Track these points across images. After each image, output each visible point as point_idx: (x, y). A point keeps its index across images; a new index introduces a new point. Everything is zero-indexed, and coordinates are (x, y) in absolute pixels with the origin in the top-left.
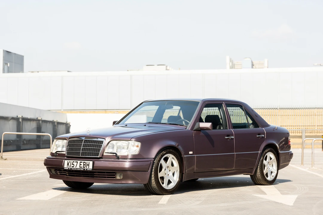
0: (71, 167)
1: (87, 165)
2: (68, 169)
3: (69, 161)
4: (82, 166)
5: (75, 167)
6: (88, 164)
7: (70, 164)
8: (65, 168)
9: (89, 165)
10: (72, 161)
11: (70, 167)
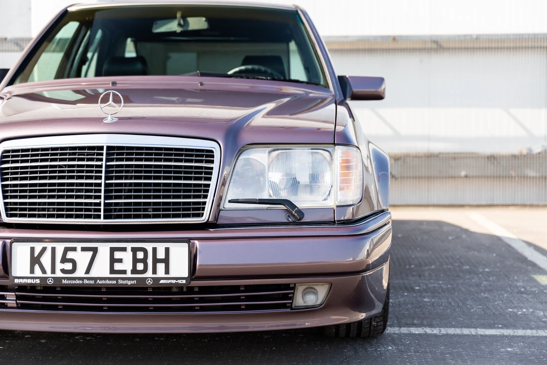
1: (156, 261)
2: (38, 281)
3: (38, 247)
5: (80, 272)
6: (161, 255)
7: (46, 260)
8: (16, 281)
9: (166, 261)
11: (49, 274)
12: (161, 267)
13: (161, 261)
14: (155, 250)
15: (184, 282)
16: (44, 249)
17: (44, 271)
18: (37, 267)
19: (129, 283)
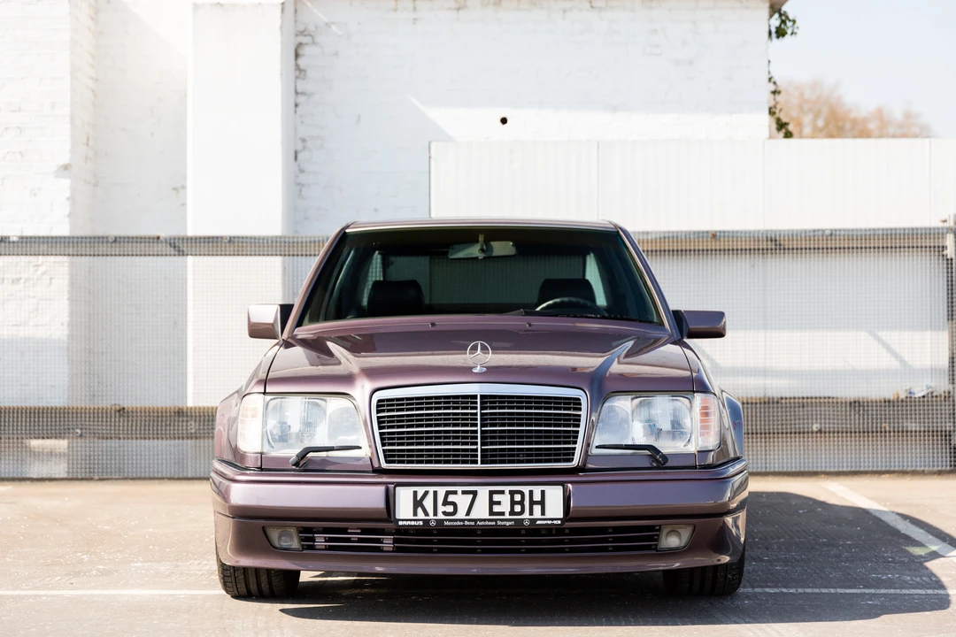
0: (441, 516)
2: (421, 523)
3: (421, 491)
4: (505, 507)
5: (461, 514)
6: (537, 497)
8: (400, 523)
9: (542, 503)
10: (442, 491)
11: (431, 516)
12: (537, 509)
13: (537, 503)
14: (531, 492)
15: (559, 522)
16: (426, 493)
17: (426, 513)
18: (420, 510)
19: (508, 524)
